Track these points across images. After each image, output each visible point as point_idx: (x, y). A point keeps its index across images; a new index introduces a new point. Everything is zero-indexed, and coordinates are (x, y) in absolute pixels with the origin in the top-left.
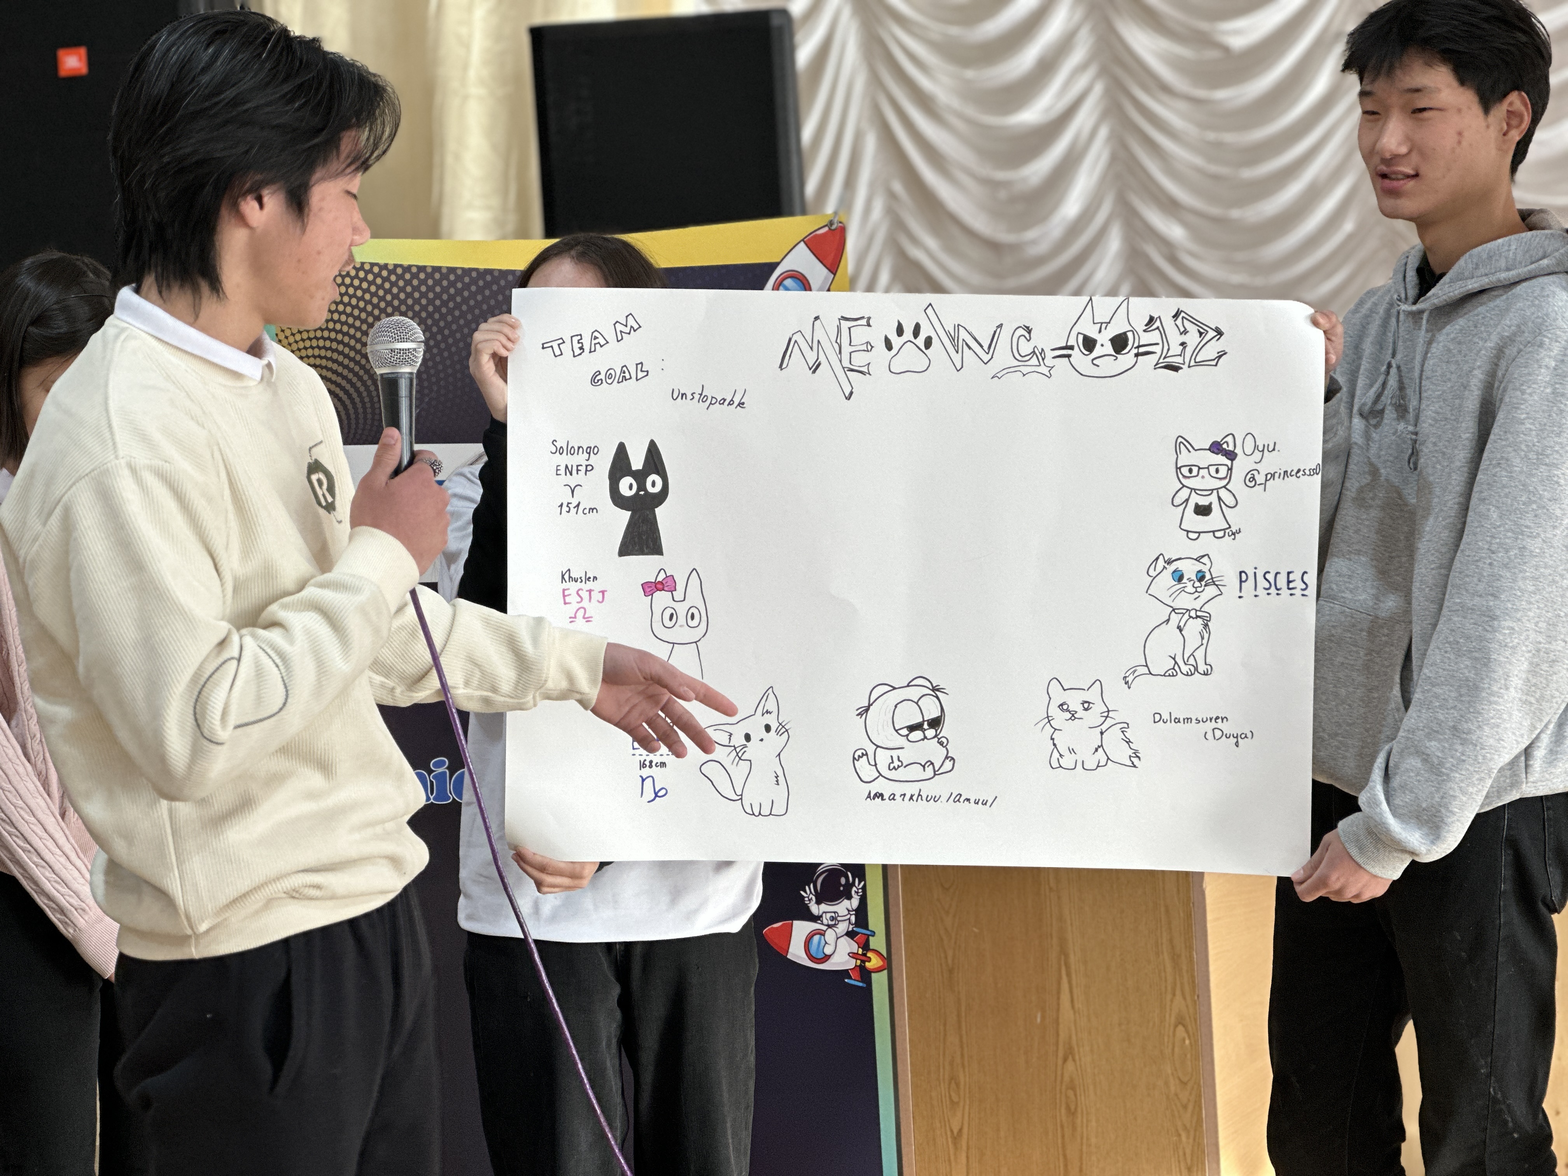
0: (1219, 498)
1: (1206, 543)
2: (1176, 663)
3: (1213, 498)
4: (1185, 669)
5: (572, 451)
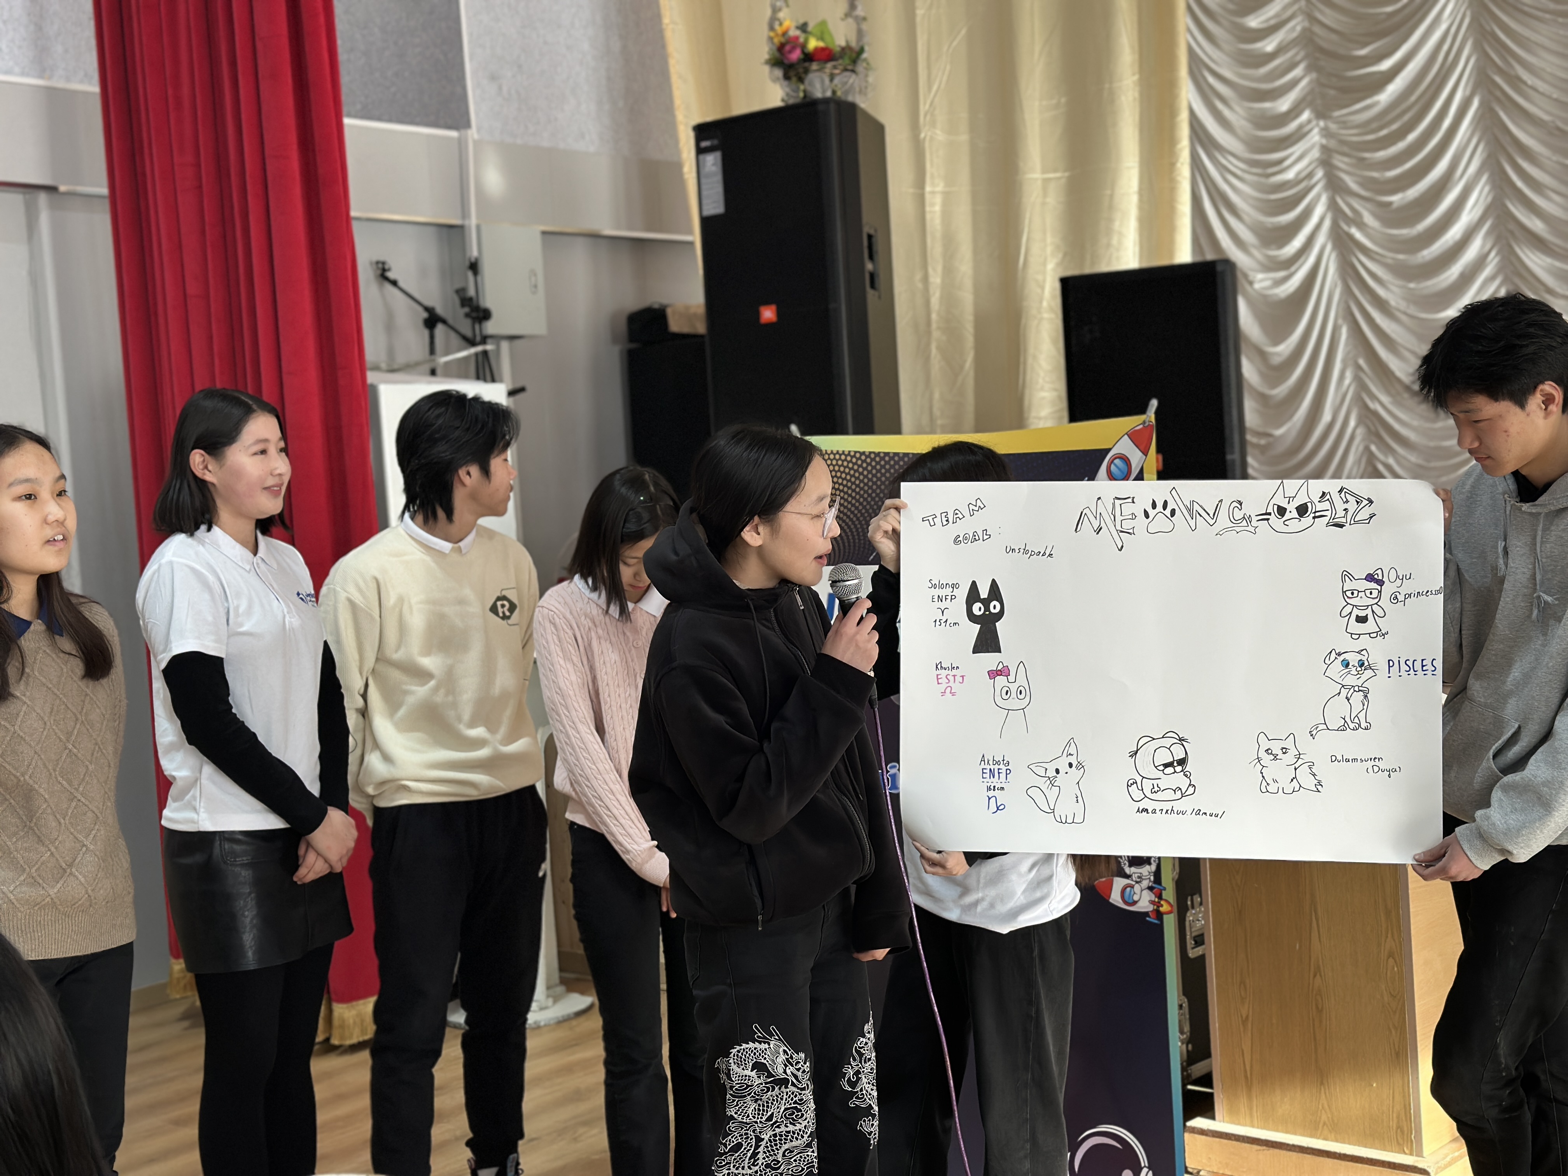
1: (1364, 642)
2: (1346, 721)
5: (942, 586)
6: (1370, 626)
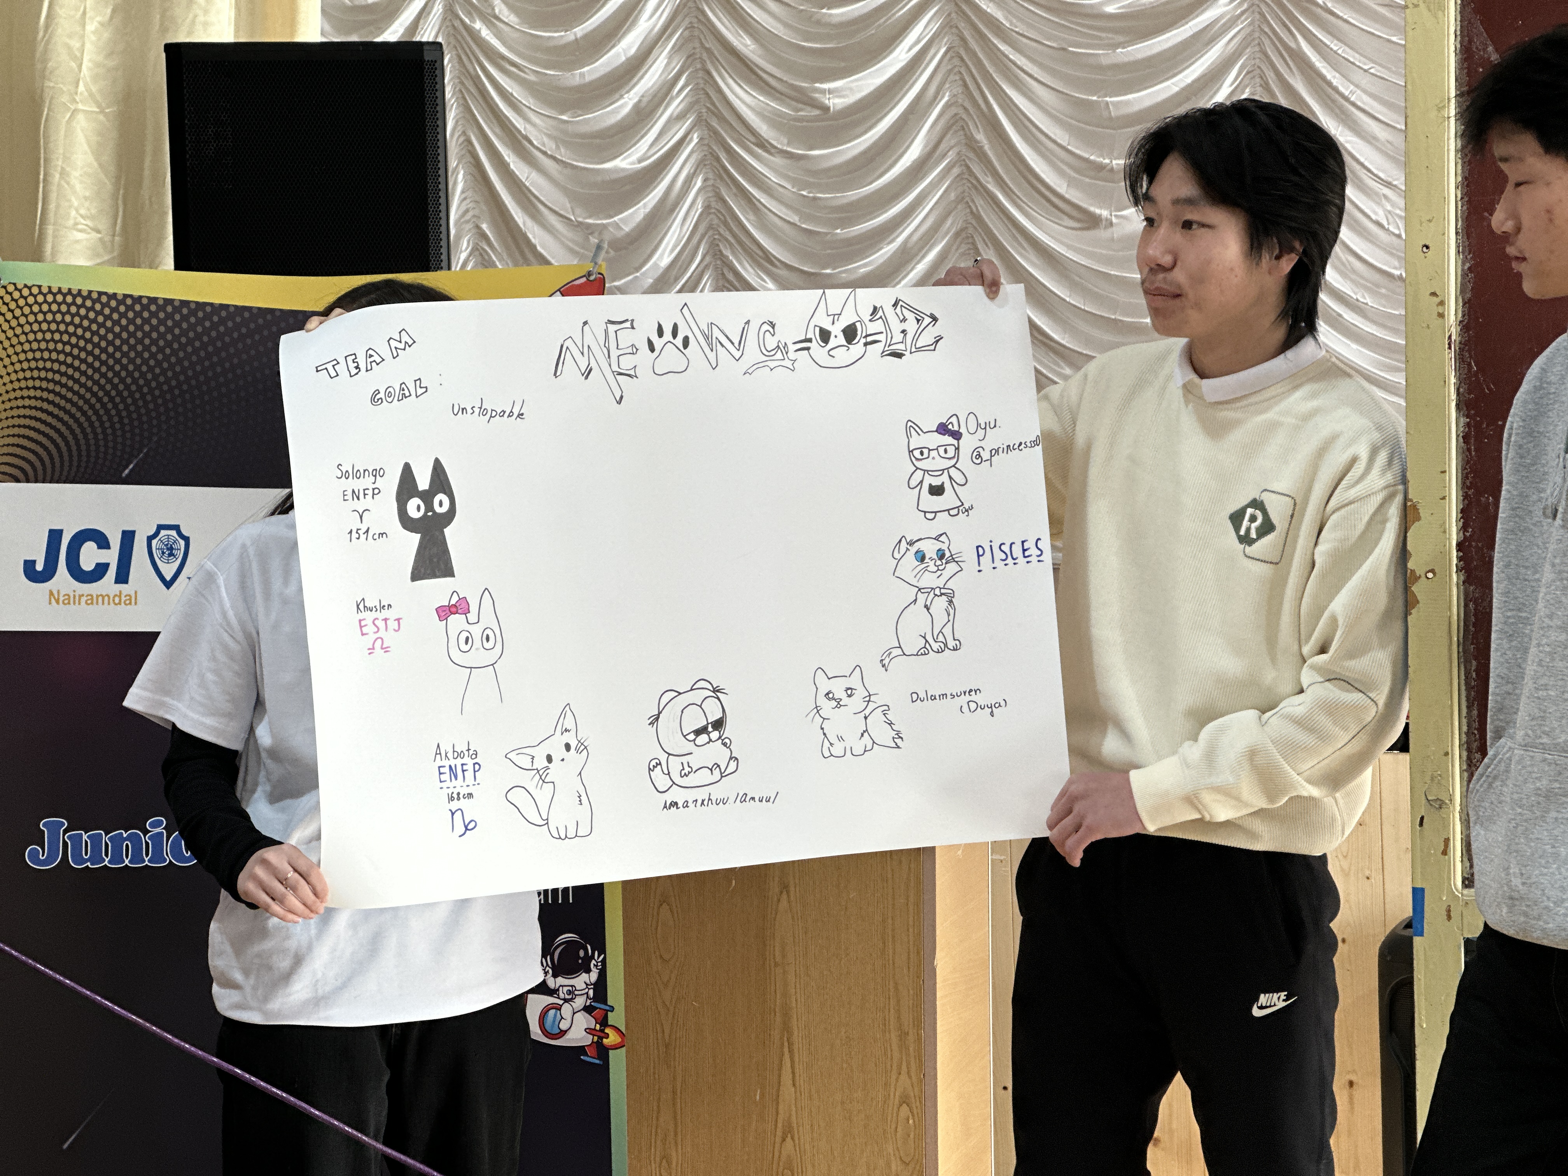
1: (943, 523)
5: (358, 475)
6: (948, 499)
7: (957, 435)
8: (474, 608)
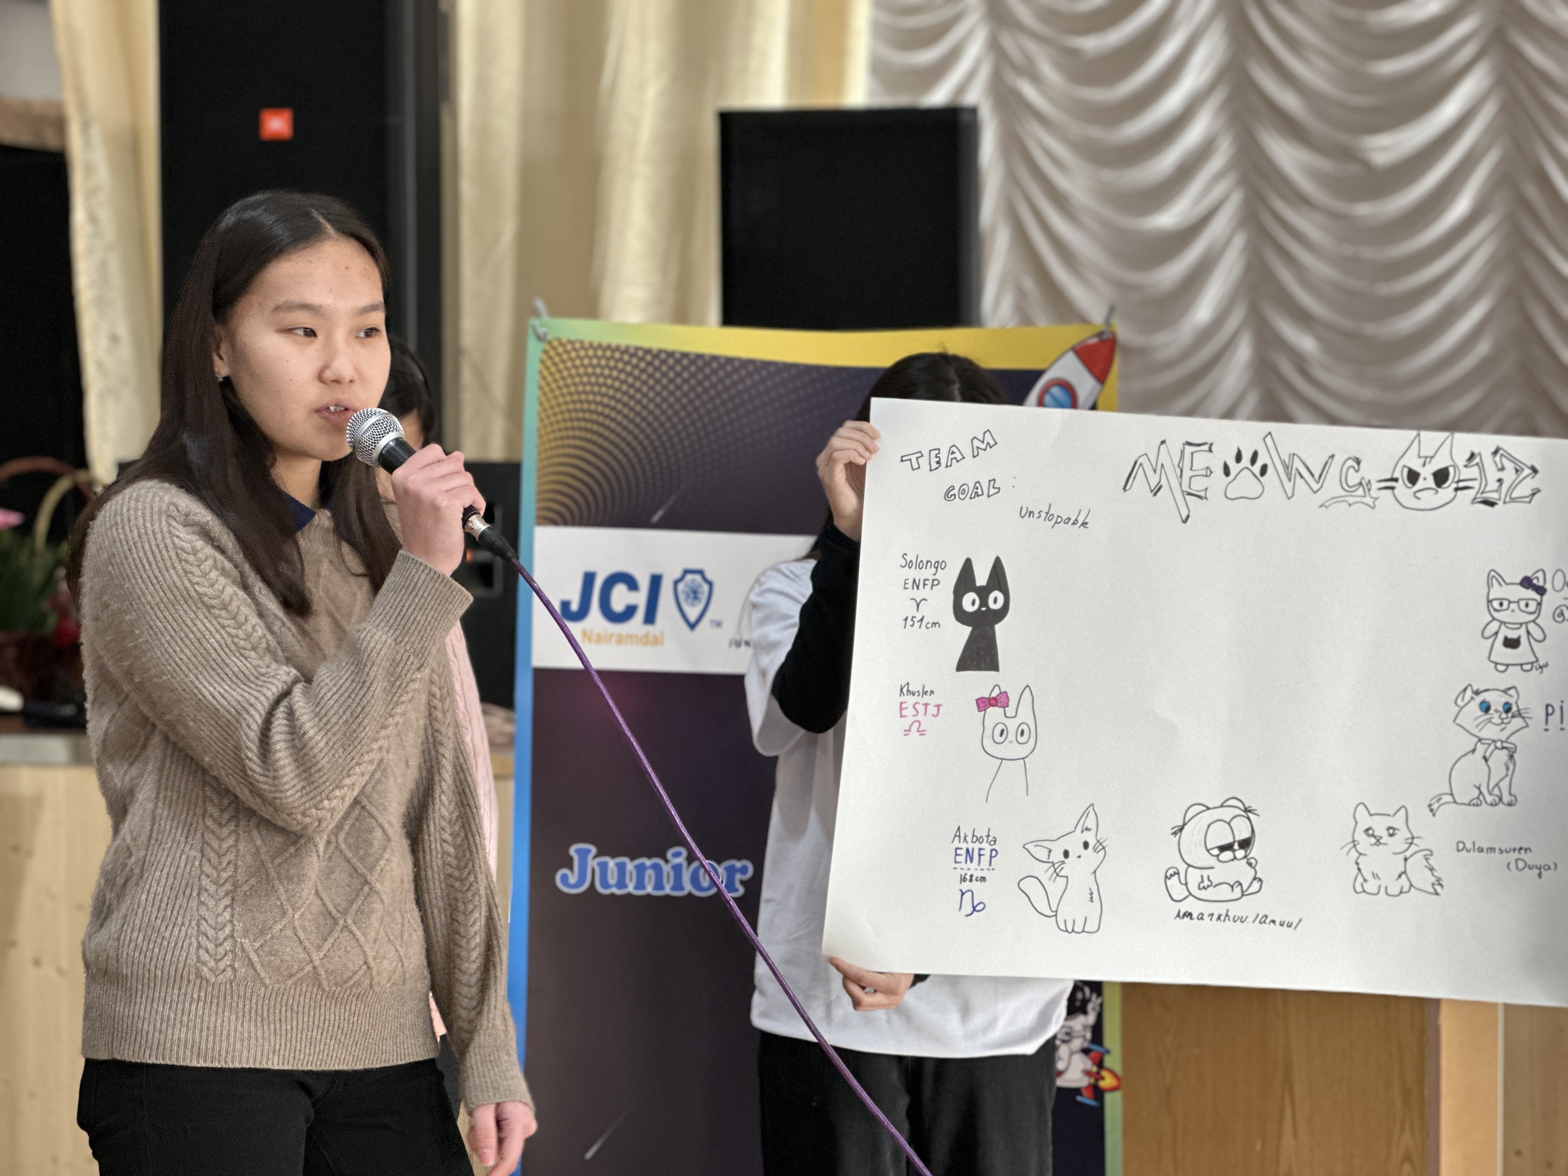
0: (1528, 633)
2: (1481, 793)
3: (1522, 632)
4: (1489, 799)
5: (921, 565)
7: (1541, 591)
8: (1013, 703)
